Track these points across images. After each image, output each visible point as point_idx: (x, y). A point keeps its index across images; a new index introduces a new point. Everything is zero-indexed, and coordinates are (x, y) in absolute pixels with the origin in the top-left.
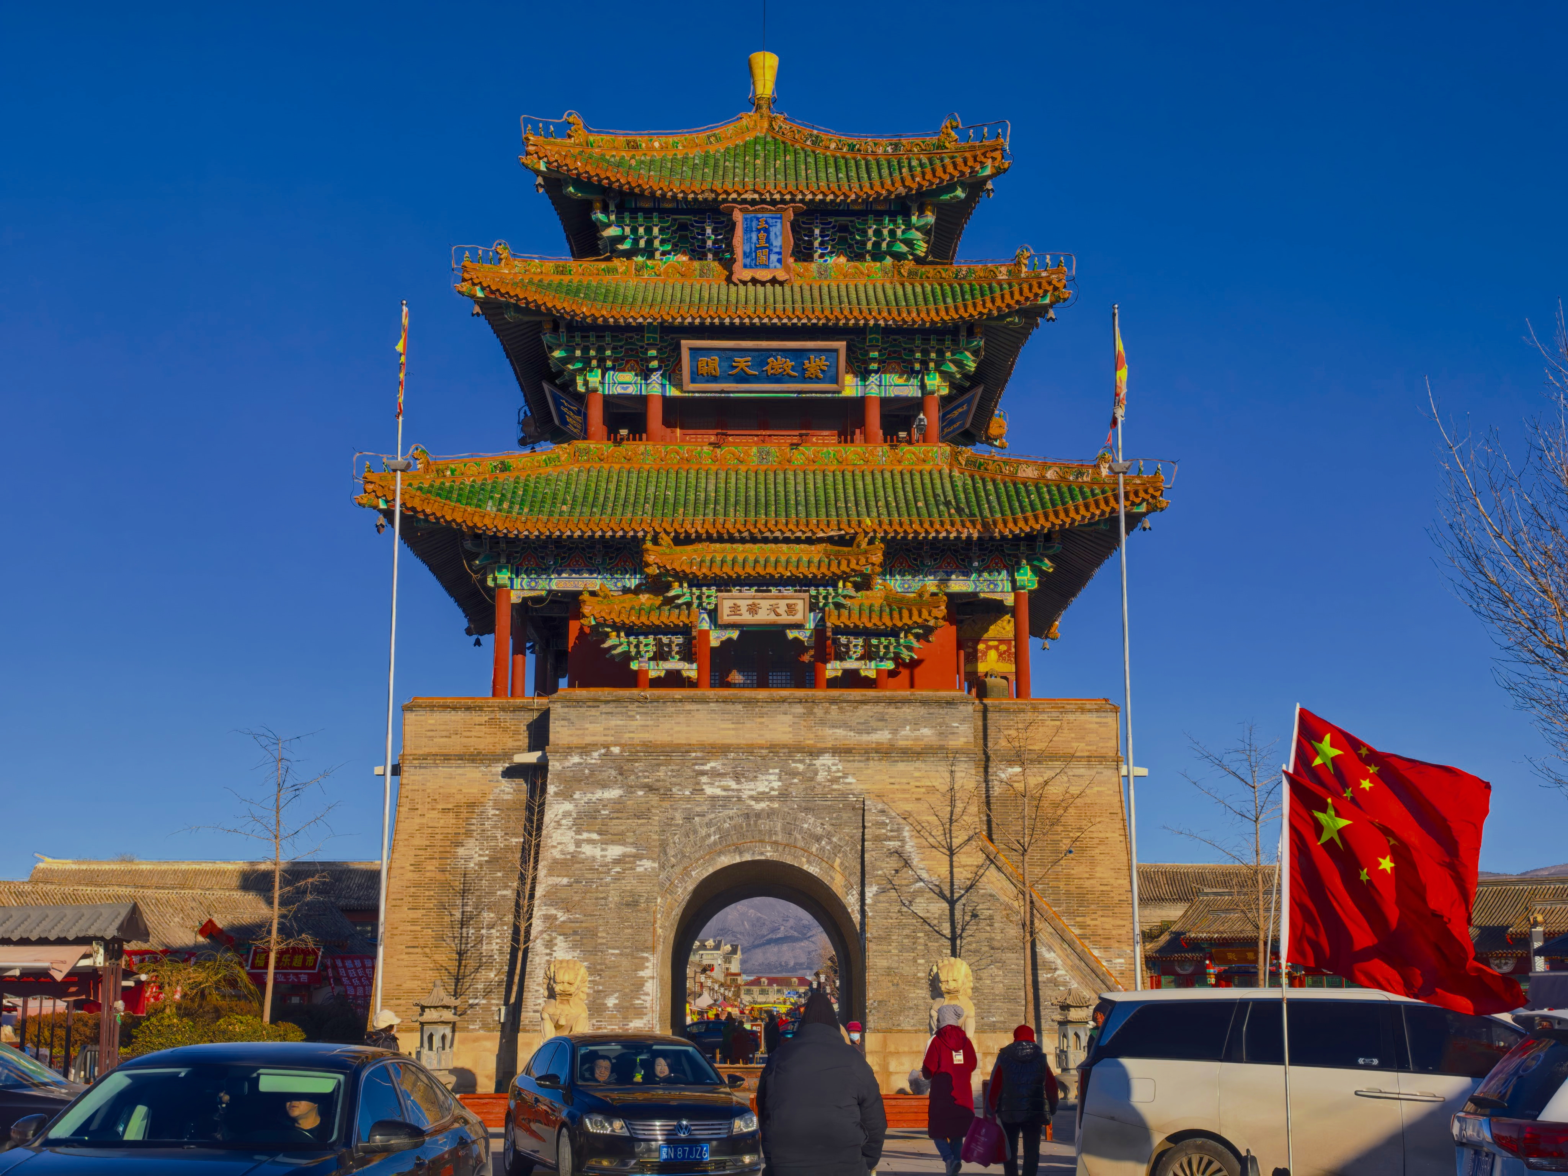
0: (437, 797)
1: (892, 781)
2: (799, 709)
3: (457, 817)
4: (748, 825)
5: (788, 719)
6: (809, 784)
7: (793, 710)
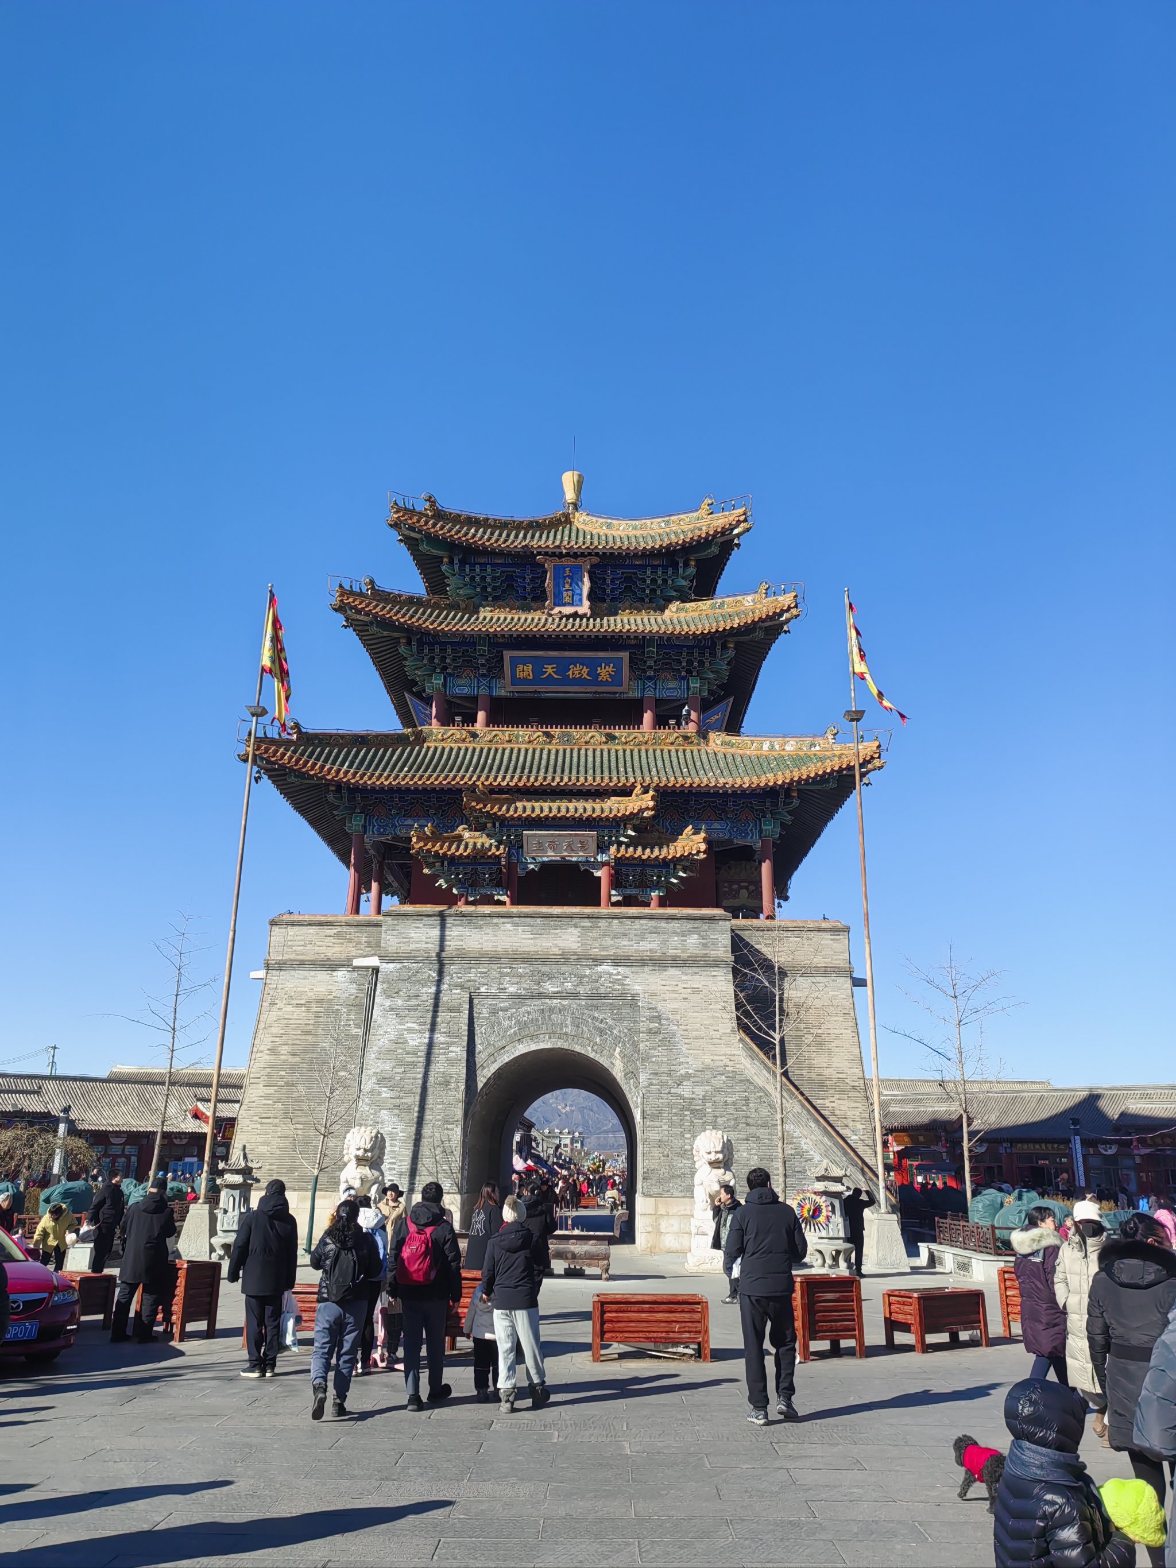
0: (293, 994)
1: (664, 983)
2: (587, 923)
3: (308, 1010)
4: (543, 1018)
5: (576, 931)
6: (594, 985)
7: (582, 924)
